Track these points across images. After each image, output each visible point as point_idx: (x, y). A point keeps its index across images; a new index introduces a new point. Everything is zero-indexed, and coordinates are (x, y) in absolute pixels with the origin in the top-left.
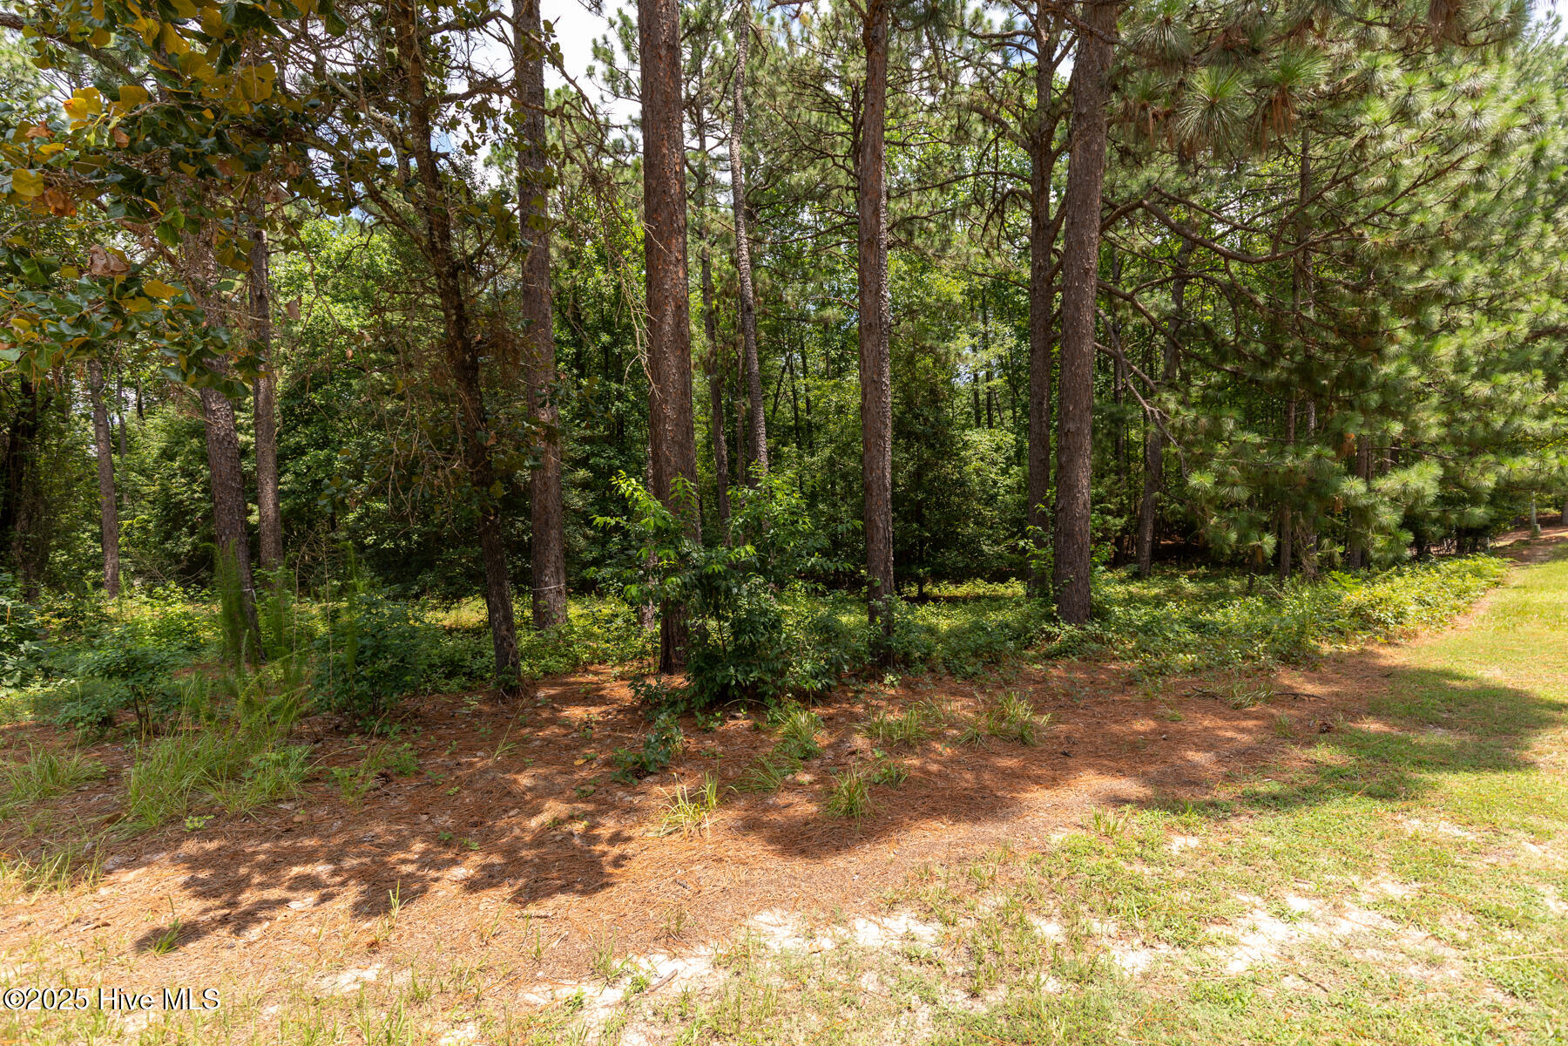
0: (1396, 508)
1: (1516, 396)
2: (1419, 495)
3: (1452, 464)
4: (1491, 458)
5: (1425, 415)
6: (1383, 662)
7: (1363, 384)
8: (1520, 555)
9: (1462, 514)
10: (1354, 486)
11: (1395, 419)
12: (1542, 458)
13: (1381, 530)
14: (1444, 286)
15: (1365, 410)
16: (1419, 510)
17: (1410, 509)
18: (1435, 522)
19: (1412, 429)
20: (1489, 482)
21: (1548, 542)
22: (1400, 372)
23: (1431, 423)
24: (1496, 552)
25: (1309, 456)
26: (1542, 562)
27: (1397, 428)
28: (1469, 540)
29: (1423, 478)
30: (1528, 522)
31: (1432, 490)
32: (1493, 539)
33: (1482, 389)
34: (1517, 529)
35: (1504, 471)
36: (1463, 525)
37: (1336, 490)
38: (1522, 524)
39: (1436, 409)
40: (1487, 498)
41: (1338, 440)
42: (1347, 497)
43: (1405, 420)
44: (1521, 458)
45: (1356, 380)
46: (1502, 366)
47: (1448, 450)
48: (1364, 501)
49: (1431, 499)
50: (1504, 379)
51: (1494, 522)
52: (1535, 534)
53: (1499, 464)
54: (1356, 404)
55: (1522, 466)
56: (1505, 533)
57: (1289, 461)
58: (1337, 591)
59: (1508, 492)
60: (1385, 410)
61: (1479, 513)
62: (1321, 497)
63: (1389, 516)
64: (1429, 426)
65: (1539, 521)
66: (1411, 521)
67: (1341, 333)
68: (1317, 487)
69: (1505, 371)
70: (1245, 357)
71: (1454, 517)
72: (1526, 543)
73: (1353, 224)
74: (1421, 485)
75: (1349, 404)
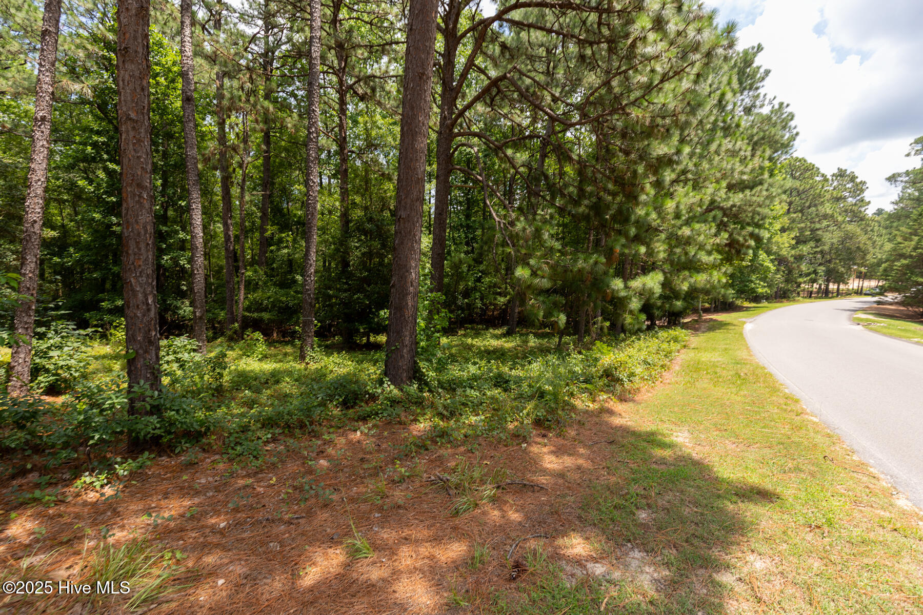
0: (640, 300)
1: (702, 238)
2: (651, 292)
3: (669, 275)
4: (687, 273)
5: (658, 244)
6: (617, 421)
7: (626, 220)
8: (694, 327)
9: (671, 305)
10: (617, 284)
11: (643, 244)
12: (711, 275)
13: (631, 312)
14: (673, 154)
15: (627, 237)
16: (652, 301)
17: (648, 300)
18: (658, 308)
19: (650, 253)
20: (685, 287)
21: (706, 321)
22: (647, 214)
23: (661, 249)
24: (685, 326)
25: (592, 261)
26: (704, 332)
27: (643, 250)
28: (673, 318)
29: (653, 282)
30: (698, 310)
31: (658, 290)
32: (683, 318)
33: (686, 231)
34: (693, 313)
35: (692, 280)
36: (671, 310)
37: (608, 286)
38: (695, 311)
39: (664, 242)
40: (683, 296)
41: (609, 253)
42: (614, 290)
43: (648, 246)
44: (701, 274)
45: (623, 217)
46: (696, 220)
47: (667, 267)
48: (623, 294)
49: (657, 295)
50: (697, 226)
51: (685, 309)
52: (700, 316)
53: (691, 277)
54: (623, 232)
55: (701, 279)
56: (689, 315)
57: (580, 264)
58: (598, 355)
59: (693, 293)
60: (637, 239)
61: (679, 304)
62: (599, 290)
63: (635, 304)
64: (658, 252)
65: (702, 309)
66: (647, 308)
67: (616, 182)
68: (597, 283)
69: (698, 222)
70: (565, 195)
71: (667, 306)
72: (696, 321)
73: (626, 105)
74: (652, 285)
75: (619, 232)
